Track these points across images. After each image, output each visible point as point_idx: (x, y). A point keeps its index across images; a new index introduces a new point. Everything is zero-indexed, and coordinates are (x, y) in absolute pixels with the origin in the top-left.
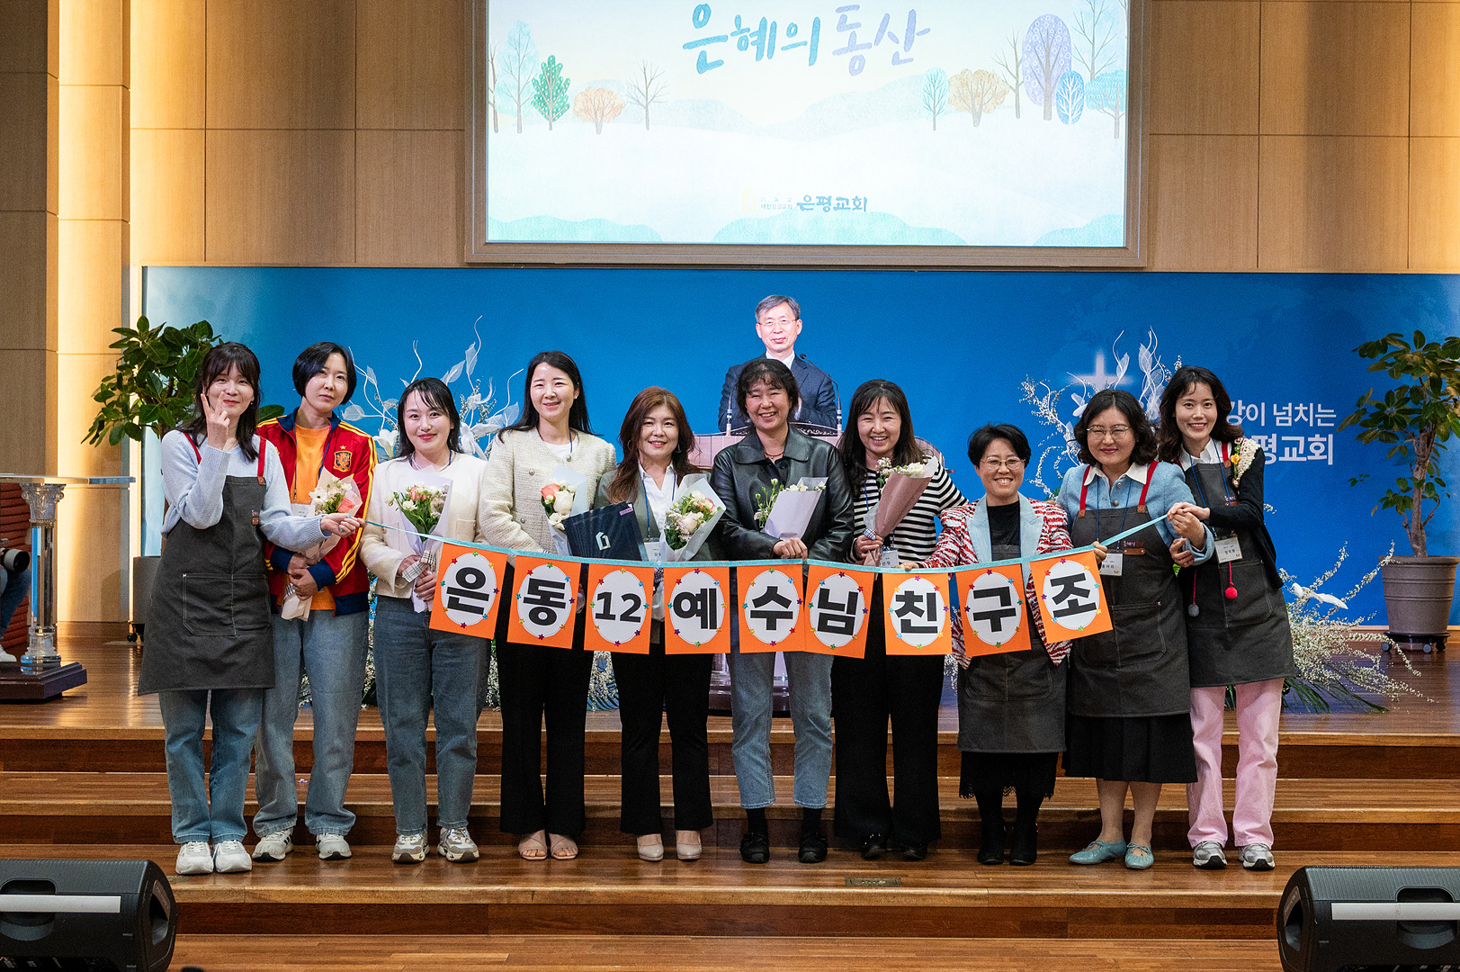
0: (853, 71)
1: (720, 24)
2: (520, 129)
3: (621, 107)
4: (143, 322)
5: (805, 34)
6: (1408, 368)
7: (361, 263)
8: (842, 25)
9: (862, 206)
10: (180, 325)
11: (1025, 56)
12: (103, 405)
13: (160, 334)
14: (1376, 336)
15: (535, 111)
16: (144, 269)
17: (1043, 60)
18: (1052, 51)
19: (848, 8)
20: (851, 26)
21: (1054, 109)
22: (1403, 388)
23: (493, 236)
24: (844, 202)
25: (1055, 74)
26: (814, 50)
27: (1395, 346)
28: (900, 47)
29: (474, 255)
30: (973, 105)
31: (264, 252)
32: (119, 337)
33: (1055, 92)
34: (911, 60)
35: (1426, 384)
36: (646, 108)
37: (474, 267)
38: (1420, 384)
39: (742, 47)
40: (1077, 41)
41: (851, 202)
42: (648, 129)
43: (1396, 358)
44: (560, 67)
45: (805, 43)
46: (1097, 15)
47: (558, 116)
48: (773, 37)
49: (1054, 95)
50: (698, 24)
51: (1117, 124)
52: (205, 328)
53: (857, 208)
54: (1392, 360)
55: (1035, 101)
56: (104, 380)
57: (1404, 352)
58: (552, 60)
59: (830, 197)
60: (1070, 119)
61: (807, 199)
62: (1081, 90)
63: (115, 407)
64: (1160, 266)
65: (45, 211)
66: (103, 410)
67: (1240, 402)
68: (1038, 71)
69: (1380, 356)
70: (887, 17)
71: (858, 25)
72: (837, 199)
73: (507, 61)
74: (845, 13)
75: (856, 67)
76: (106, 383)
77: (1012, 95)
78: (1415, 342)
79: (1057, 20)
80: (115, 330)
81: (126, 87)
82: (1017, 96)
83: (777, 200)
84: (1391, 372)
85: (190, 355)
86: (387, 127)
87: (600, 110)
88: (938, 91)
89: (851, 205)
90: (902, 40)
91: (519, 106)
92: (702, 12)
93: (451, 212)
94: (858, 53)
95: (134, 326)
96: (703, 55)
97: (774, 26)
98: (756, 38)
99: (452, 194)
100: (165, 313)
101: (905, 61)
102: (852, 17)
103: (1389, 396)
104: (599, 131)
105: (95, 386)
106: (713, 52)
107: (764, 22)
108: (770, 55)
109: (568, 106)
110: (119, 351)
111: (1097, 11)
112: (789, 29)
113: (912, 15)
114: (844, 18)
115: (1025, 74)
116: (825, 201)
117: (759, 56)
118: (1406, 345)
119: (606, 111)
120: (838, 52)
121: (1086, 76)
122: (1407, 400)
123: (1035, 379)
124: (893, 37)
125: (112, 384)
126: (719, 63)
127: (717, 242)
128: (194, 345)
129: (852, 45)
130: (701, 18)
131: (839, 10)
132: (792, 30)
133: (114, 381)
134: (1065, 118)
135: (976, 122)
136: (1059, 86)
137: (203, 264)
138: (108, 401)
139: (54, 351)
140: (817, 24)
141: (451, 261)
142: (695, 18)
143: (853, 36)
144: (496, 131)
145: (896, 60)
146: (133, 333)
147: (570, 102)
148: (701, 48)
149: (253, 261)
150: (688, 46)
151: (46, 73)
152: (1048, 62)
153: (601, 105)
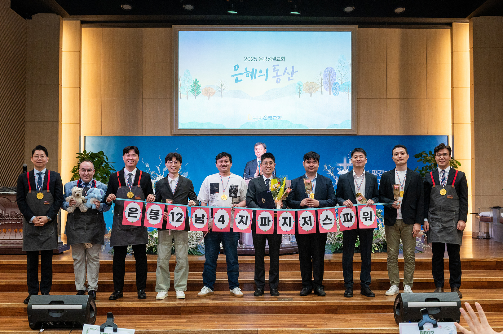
0: (277, 82)
1: (241, 70)
2: (187, 98)
3: (215, 92)
4: (85, 151)
5: (264, 72)
6: (428, 161)
7: (144, 135)
8: (274, 70)
9: (280, 118)
10: (95, 152)
11: (324, 78)
12: (74, 174)
13: (90, 154)
14: (419, 152)
15: (191, 93)
16: (85, 137)
17: (329, 79)
18: (331, 76)
19: (276, 65)
20: (277, 70)
21: (332, 92)
22: (427, 166)
23: (180, 127)
24: (275, 117)
25: (332, 83)
26: (267, 77)
27: (424, 155)
28: (290, 76)
29: (175, 132)
30: (310, 91)
31: (118, 132)
32: (78, 155)
33: (332, 87)
34: (293, 79)
35: (433, 165)
36: (222, 92)
37: (175, 136)
38: (431, 165)
39: (247, 76)
40: (338, 74)
41: (277, 117)
42: (222, 98)
43: (424, 158)
44: (198, 82)
45: (264, 75)
46: (343, 67)
47: (198, 95)
48: (256, 73)
49: (332, 88)
50: (235, 70)
51: (349, 96)
52: (102, 153)
53: (279, 119)
54: (423, 159)
55: (326, 90)
56: (74, 167)
57: (427, 156)
58: (196, 80)
59: (272, 116)
60: (336, 95)
61: (265, 117)
62: (339, 87)
63: (77, 174)
64: (361, 134)
65: (58, 121)
66: (74, 175)
67: (383, 170)
68: (327, 82)
69: (420, 157)
70: (286, 68)
71: (279, 70)
72: (274, 117)
73: (184, 80)
74: (275, 67)
75: (278, 81)
76: (75, 168)
77: (320, 88)
78: (430, 153)
79: (332, 68)
80: (77, 153)
81: (80, 88)
82: (322, 88)
83: (257, 117)
84: (423, 162)
85: (98, 160)
86: (151, 98)
87: (209, 93)
88: (300, 88)
89: (277, 118)
90: (290, 74)
91: (187, 92)
92: (237, 67)
93: (169, 120)
94: (279, 77)
95: (82, 152)
96: (237, 78)
97: (256, 70)
98: (251, 74)
99: (169, 115)
100: (91, 149)
101: (291, 80)
102: (277, 68)
103: (423, 168)
104: (209, 99)
105: (72, 168)
106: (240, 77)
107: (253, 69)
108: (255, 78)
109: (200, 92)
110: (78, 159)
111: (343, 66)
112: (260, 71)
113: (293, 67)
114: (275, 68)
115: (324, 83)
116: (270, 117)
117: (252, 78)
118: (427, 154)
119: (211, 93)
120: (273, 77)
121: (340, 83)
122: (428, 169)
123: (327, 164)
124: (288, 73)
125: (76, 168)
126: (241, 80)
127: (241, 128)
128: (99, 157)
129: (277, 75)
130: (236, 68)
131: (273, 66)
132: (261, 71)
133: (77, 167)
134: (334, 95)
135: (311, 96)
136: (333, 86)
137: (101, 135)
138: (75, 173)
139: (60, 159)
140: (267, 70)
141: (169, 134)
142: (235, 68)
143: (277, 73)
144: (181, 99)
145: (289, 79)
146: (82, 154)
147: (201, 91)
148: (236, 76)
149: (115, 135)
150: (233, 76)
151: (59, 84)
152: (330, 79)
153: (209, 92)
